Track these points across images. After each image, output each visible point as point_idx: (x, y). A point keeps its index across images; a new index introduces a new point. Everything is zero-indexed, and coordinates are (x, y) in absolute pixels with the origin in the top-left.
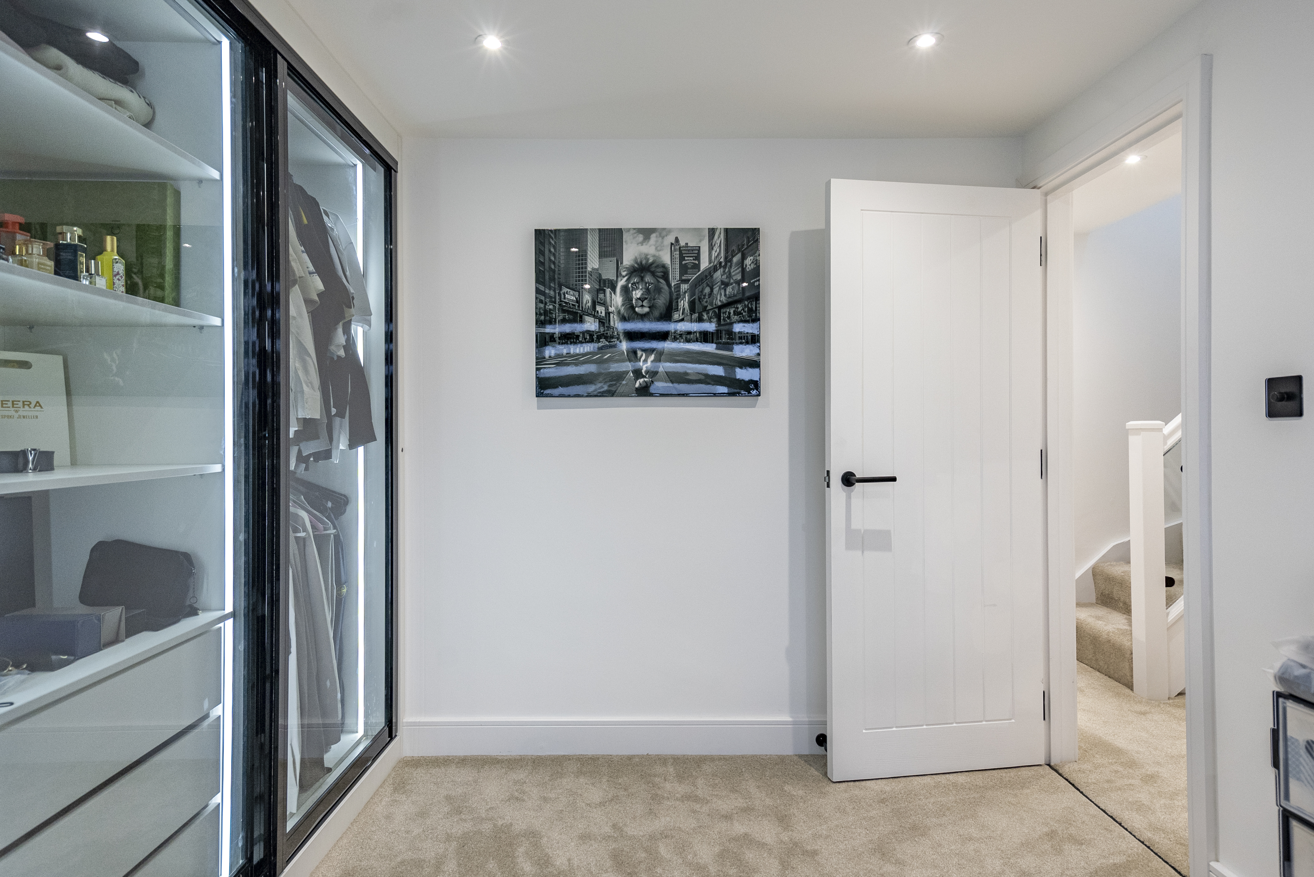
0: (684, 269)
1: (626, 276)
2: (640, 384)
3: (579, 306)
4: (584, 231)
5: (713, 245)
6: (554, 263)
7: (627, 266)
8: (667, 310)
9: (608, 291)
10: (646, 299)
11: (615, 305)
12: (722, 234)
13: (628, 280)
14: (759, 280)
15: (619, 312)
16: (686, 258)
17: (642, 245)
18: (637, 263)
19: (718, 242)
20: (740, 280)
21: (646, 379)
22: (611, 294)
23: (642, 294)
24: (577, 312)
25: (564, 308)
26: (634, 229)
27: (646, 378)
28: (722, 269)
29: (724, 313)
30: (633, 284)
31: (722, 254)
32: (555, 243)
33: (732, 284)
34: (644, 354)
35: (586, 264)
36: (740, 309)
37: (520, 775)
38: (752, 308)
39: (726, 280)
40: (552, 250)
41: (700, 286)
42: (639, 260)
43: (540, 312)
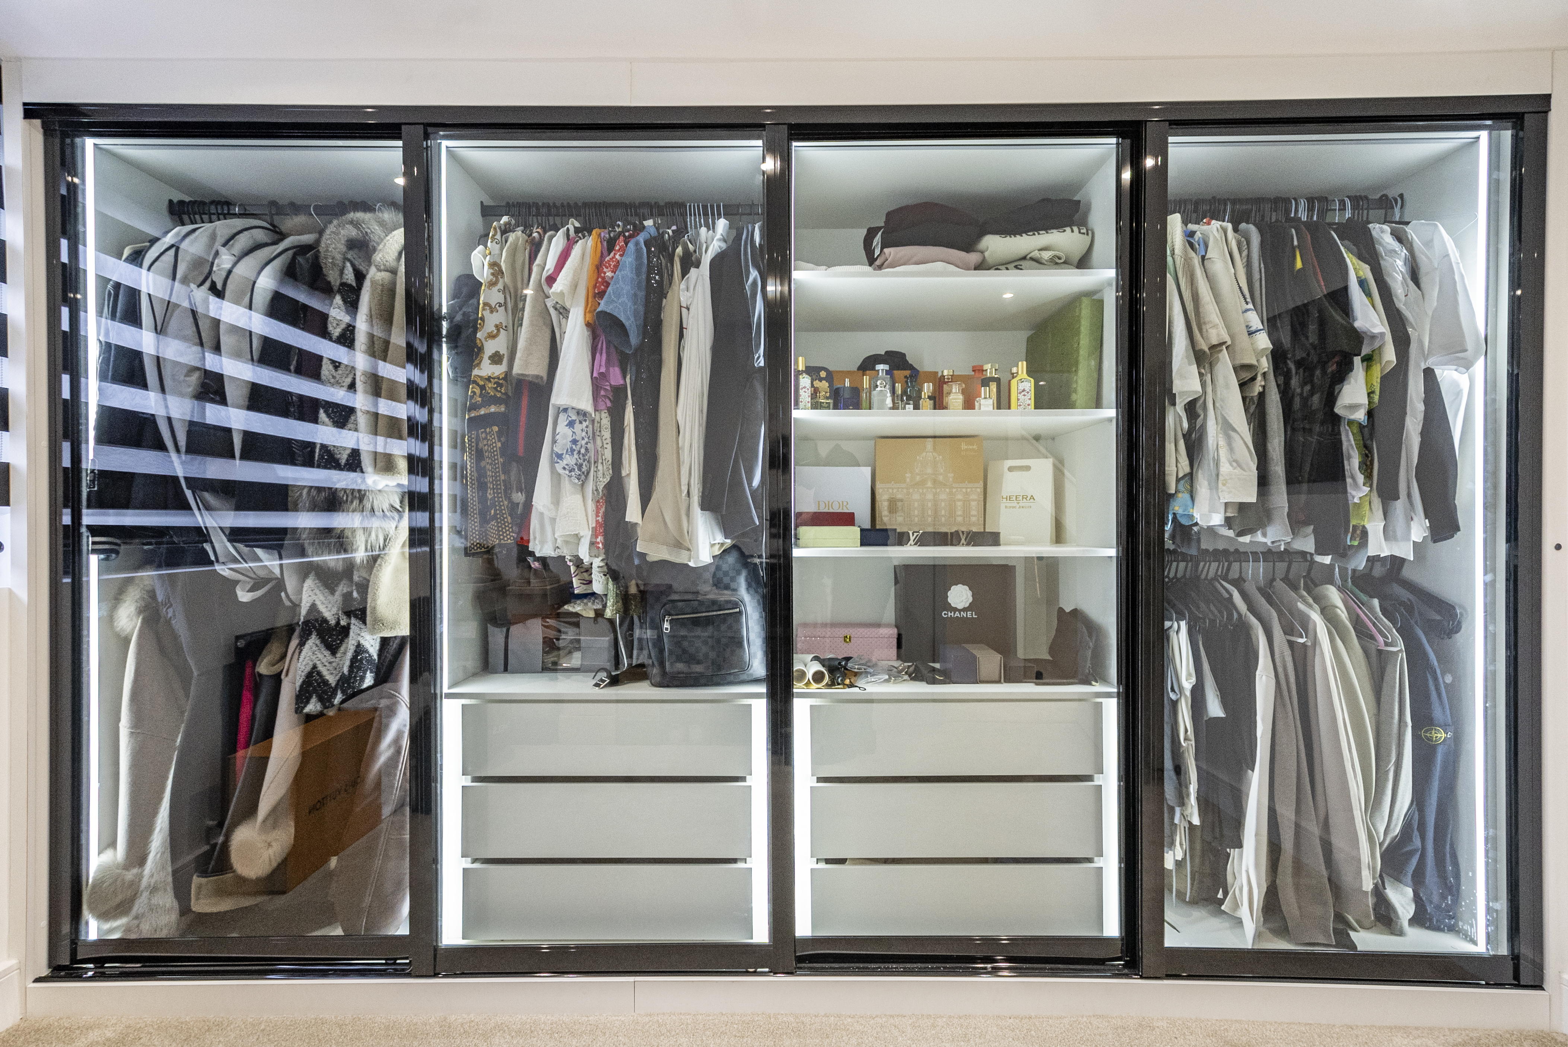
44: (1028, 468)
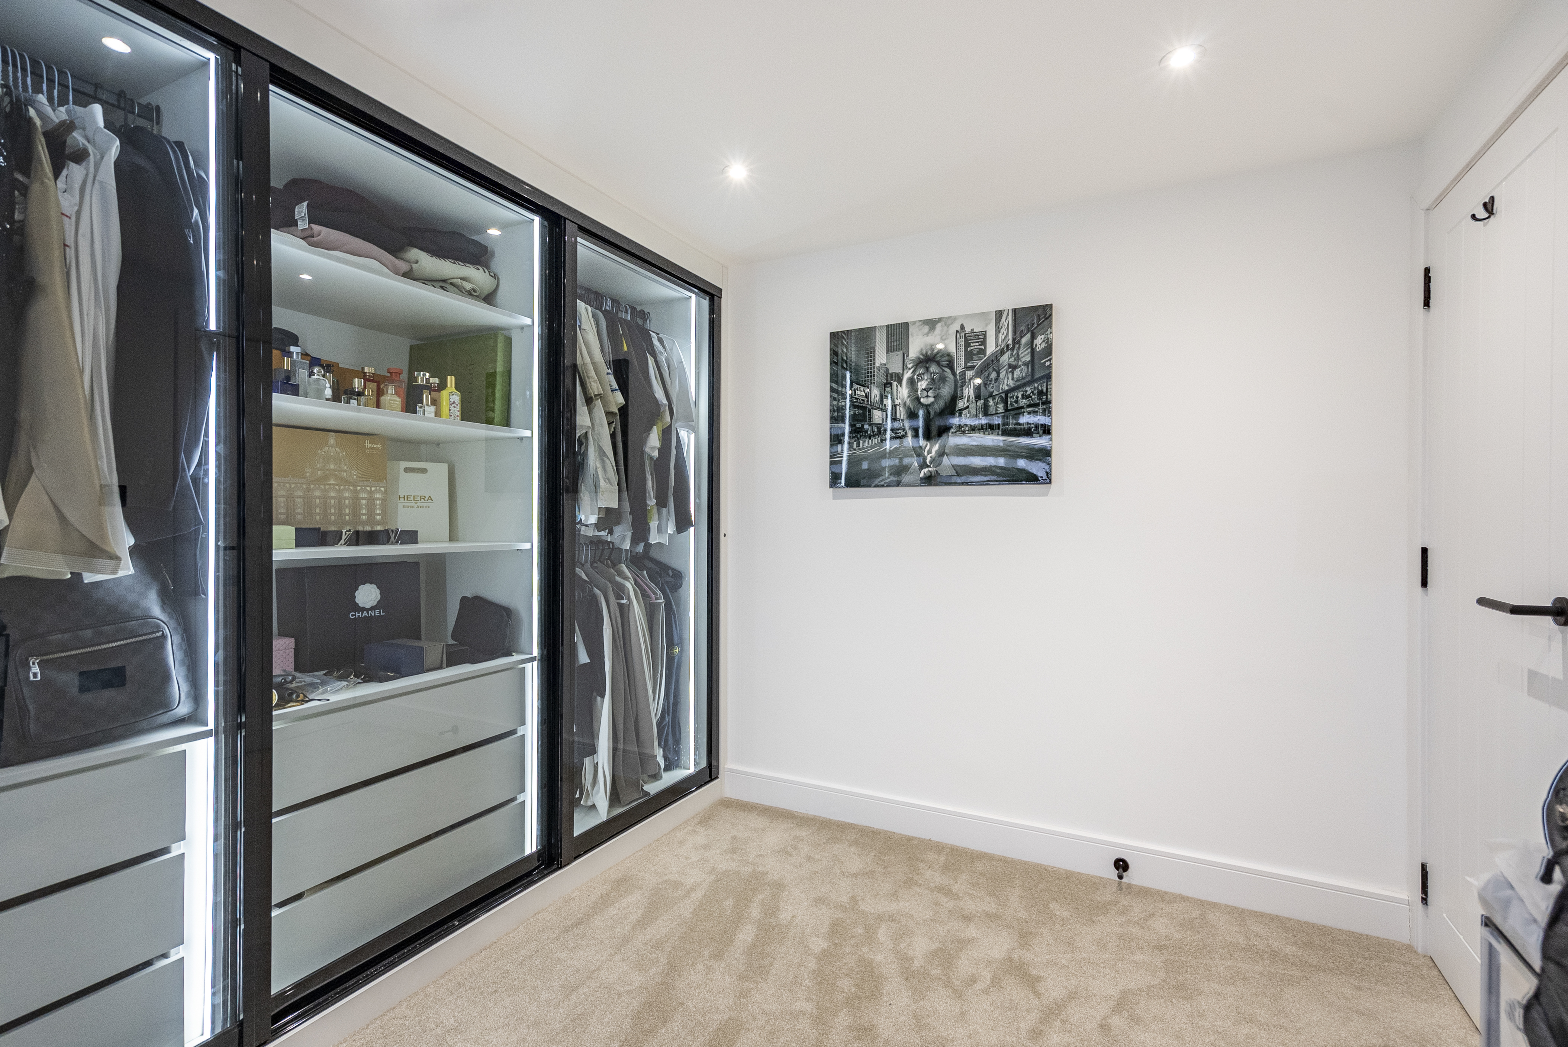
0: (969, 356)
1: (912, 368)
2: (925, 474)
3: (868, 401)
4: (872, 330)
5: (1000, 327)
6: (846, 362)
7: (913, 358)
8: (951, 399)
9: (895, 384)
10: (931, 389)
11: (901, 397)
12: (1010, 315)
13: (914, 372)
14: (1050, 360)
15: (905, 404)
16: (972, 344)
17: (928, 336)
18: (922, 354)
19: (1006, 324)
20: (1029, 361)
21: (930, 469)
22: (897, 386)
23: (927, 385)
24: (866, 407)
25: (855, 404)
26: (920, 321)
27: (930, 467)
28: (1009, 352)
29: (1011, 397)
30: (919, 375)
31: (1010, 337)
32: (847, 343)
33: (1020, 366)
34: (929, 444)
35: (874, 360)
36: (1028, 393)
37: (803, 833)
38: (1042, 390)
39: (1014, 363)
40: (845, 350)
41: (986, 371)
42: (924, 352)
43: (833, 409)
44: (423, 471)
